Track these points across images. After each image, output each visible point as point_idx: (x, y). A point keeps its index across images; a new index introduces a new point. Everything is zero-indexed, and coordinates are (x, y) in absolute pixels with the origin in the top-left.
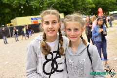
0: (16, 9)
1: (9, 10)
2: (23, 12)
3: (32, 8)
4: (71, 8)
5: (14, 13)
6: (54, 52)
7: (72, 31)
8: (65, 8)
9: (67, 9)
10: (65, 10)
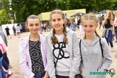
0: (42, 5)
1: (36, 6)
2: (48, 8)
3: (56, 4)
4: (93, 3)
5: (40, 9)
6: (61, 43)
7: (88, 27)
8: (88, 4)
9: (89, 5)
10: (88, 5)
